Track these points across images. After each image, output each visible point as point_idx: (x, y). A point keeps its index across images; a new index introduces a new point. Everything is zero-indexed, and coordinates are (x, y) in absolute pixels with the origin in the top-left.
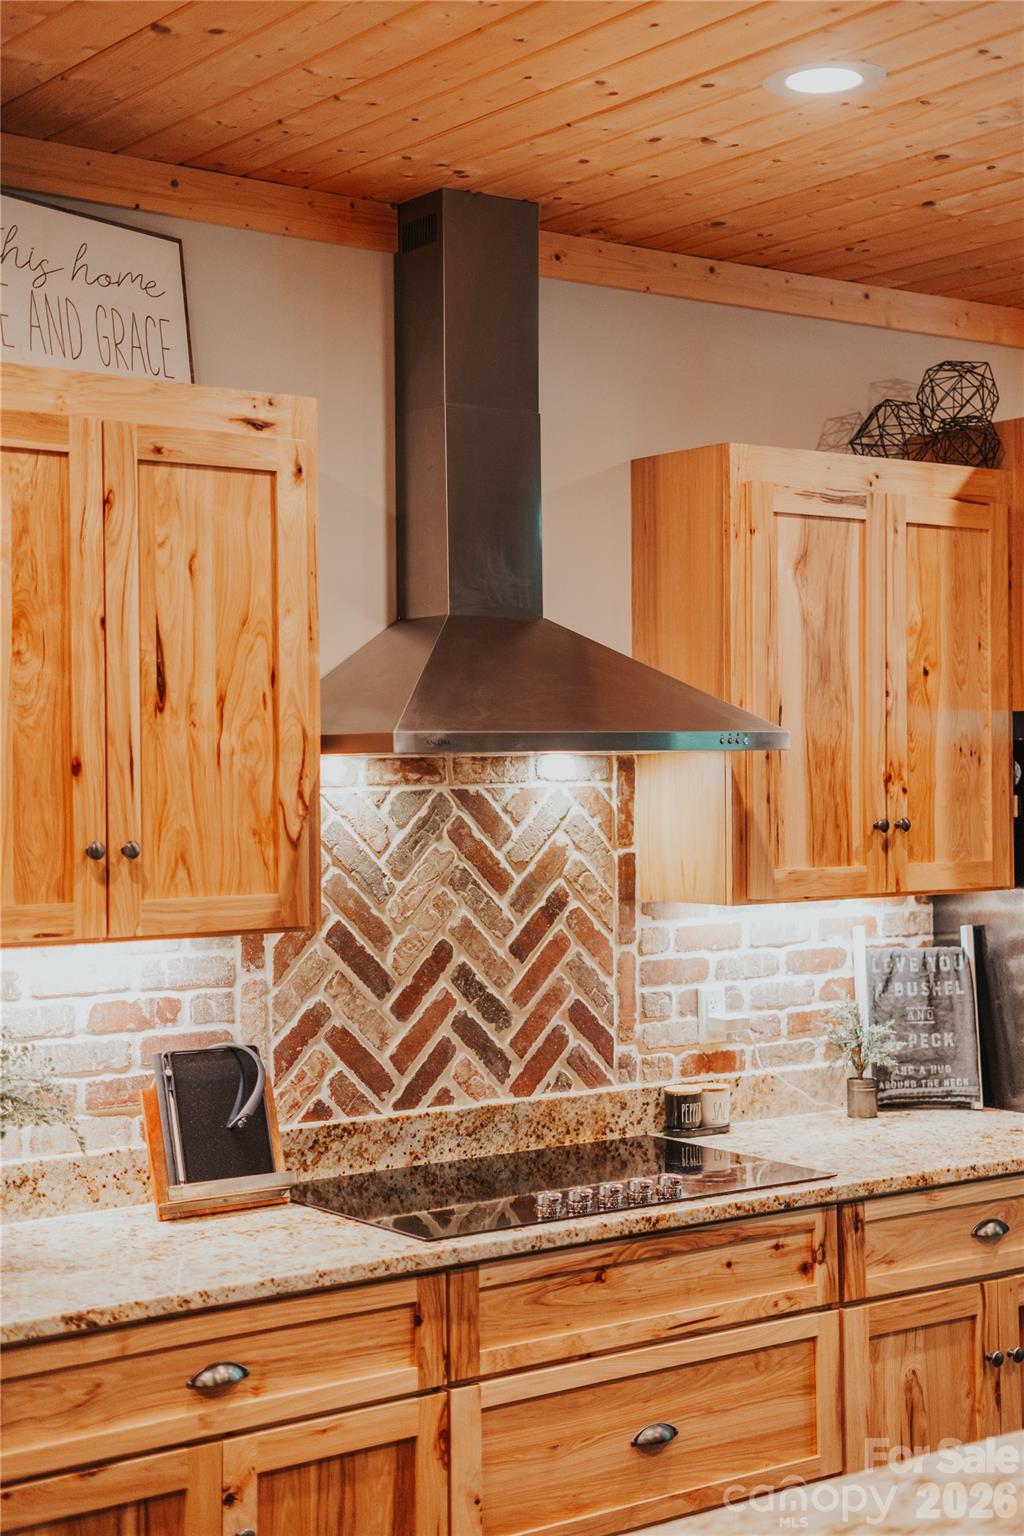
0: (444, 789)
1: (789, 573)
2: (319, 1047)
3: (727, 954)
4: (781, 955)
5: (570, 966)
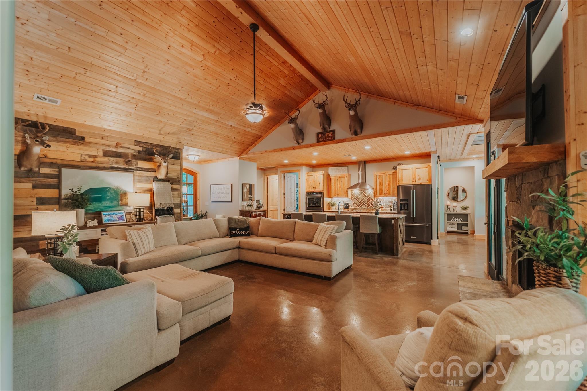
0: (362, 191)
1: (378, 179)
3: (383, 201)
4: (388, 201)
5: (371, 201)
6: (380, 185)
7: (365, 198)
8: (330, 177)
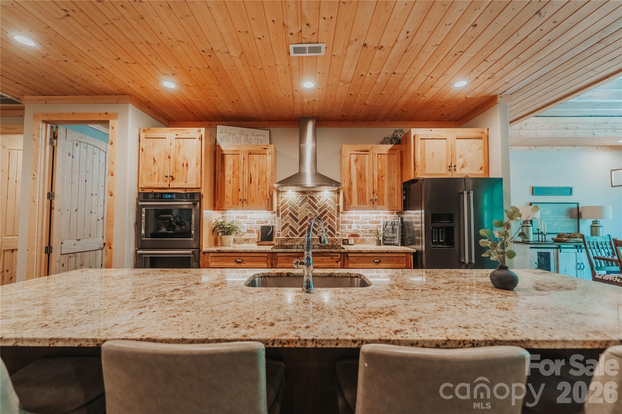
0: (307, 196)
1: (354, 163)
2: (288, 228)
3: (357, 220)
4: (368, 221)
5: (328, 220)
6: (358, 180)
7: (315, 213)
8: (222, 151)
